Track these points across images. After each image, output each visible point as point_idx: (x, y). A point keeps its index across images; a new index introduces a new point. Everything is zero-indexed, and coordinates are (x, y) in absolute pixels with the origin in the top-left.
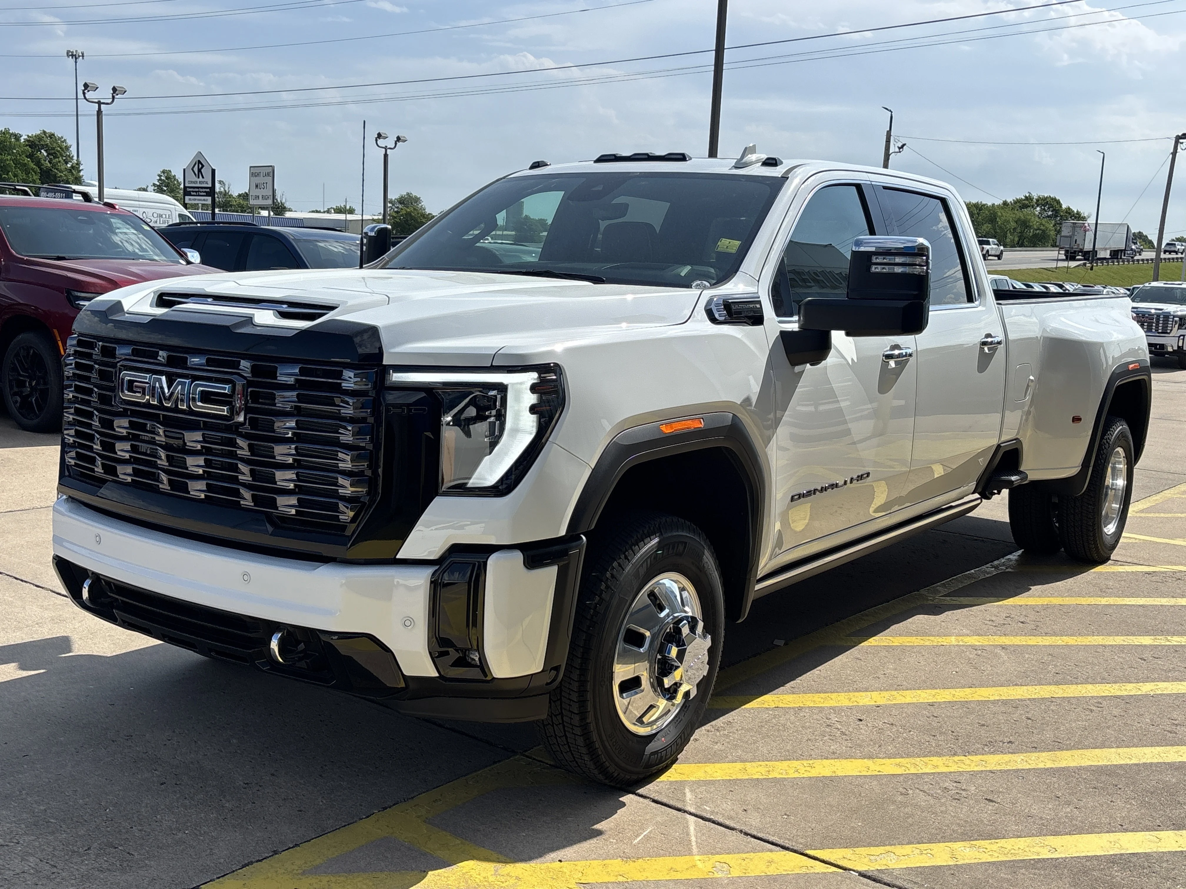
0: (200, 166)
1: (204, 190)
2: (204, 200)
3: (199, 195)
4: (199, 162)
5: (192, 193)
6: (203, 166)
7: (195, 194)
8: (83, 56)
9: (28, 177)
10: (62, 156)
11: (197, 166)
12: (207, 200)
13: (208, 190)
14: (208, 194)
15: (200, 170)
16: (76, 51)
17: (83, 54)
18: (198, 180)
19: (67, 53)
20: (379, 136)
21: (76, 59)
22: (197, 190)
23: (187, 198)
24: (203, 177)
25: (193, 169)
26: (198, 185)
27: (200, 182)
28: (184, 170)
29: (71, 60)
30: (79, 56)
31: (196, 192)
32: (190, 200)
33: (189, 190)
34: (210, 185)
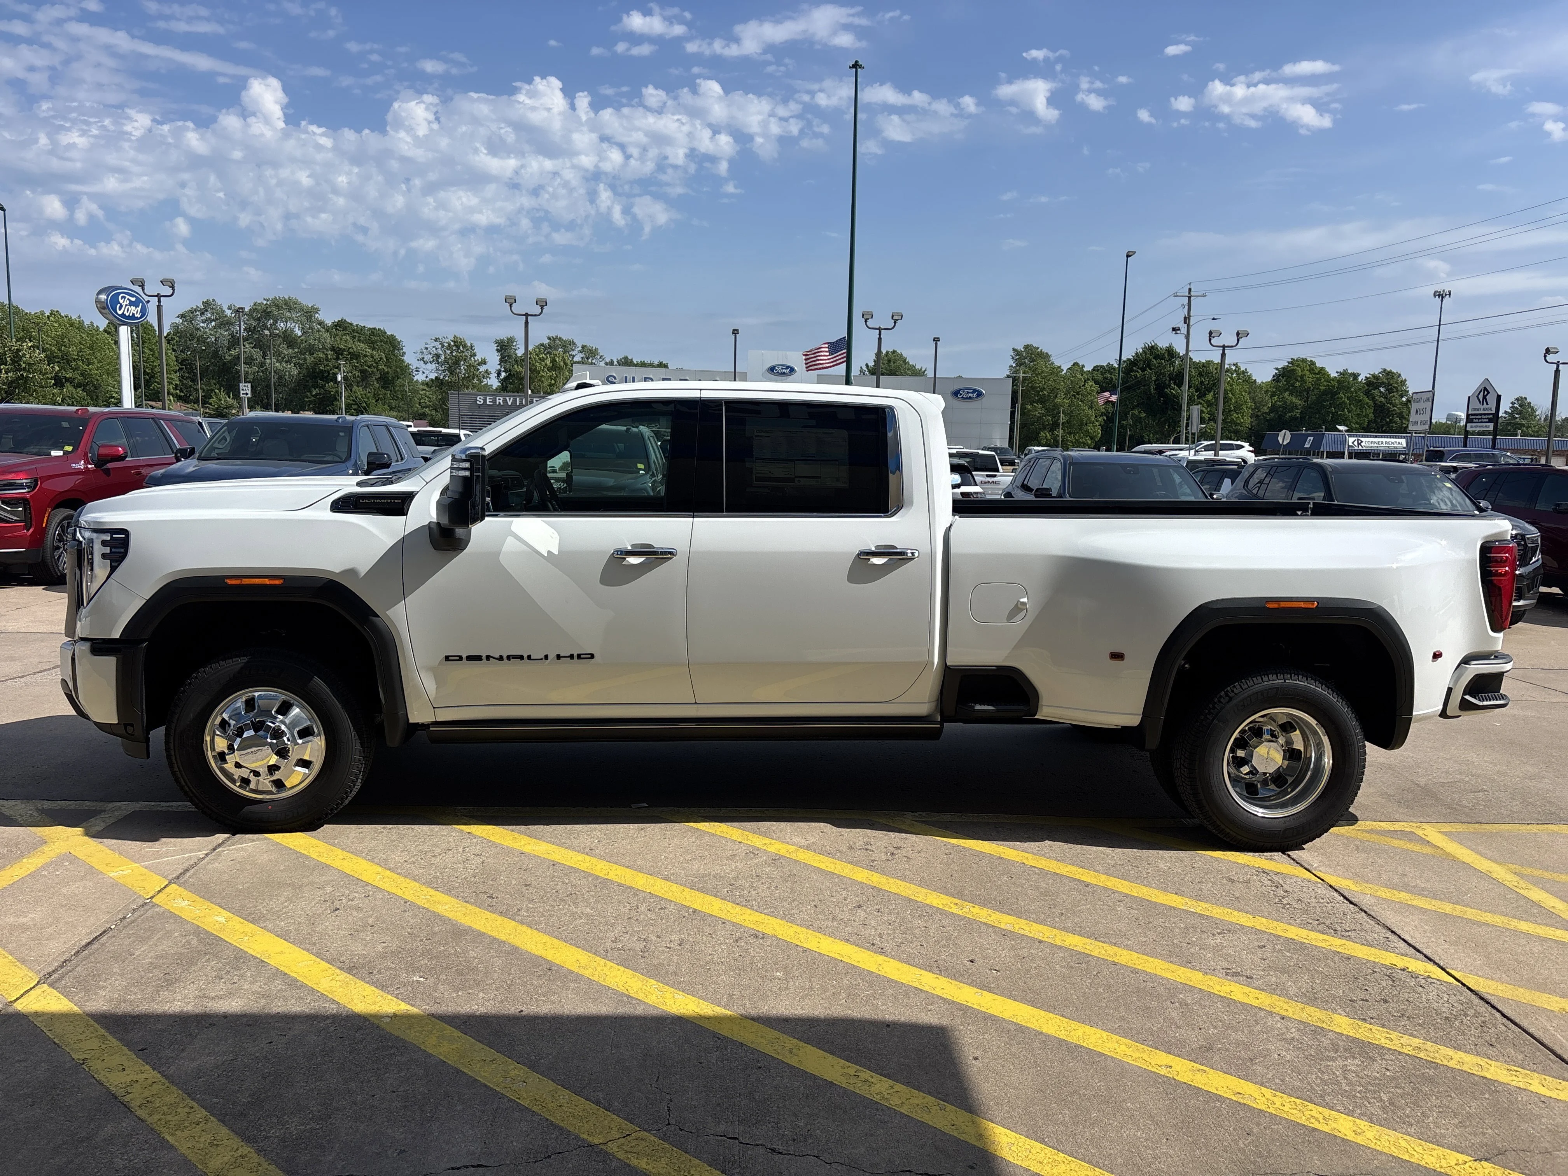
0: (1486, 393)
1: (1487, 417)
2: (1486, 427)
3: (1482, 422)
4: (1485, 389)
5: (1475, 420)
6: (1488, 393)
7: (1477, 420)
8: (1450, 294)
9: (1362, 412)
10: (1397, 391)
11: (1482, 393)
12: (1489, 427)
13: (1491, 416)
14: (1490, 421)
15: (1485, 397)
16: (1444, 291)
17: (1450, 292)
18: (1482, 407)
19: (1434, 294)
20: (1548, 351)
21: (1442, 298)
22: (1480, 417)
23: (1469, 425)
24: (1487, 404)
25: (1478, 397)
26: (1482, 412)
27: (1484, 409)
28: (1469, 398)
29: (1438, 300)
30: (1446, 295)
31: (1479, 419)
32: (1471, 427)
33: (1471, 417)
34: (1493, 411)
